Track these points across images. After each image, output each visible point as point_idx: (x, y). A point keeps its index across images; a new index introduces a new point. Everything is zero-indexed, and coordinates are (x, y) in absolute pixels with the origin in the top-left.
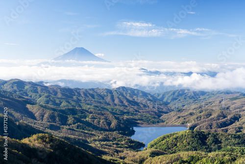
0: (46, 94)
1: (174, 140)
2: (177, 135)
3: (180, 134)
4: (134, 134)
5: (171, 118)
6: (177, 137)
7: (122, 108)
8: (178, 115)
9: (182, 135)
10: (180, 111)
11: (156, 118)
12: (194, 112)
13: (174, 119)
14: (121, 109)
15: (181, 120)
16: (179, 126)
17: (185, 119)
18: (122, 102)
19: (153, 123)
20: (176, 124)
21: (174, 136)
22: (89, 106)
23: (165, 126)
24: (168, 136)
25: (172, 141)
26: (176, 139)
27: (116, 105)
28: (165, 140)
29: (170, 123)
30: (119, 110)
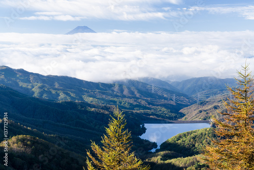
0: (39, 85)
1: (192, 140)
2: (196, 134)
3: (199, 133)
4: (144, 132)
5: (191, 112)
6: (196, 136)
7: (132, 101)
8: (200, 109)
9: (202, 134)
10: (203, 103)
11: (174, 114)
12: (219, 105)
13: (194, 114)
15: (203, 114)
16: (200, 122)
17: (207, 113)
18: (132, 93)
20: (197, 119)
21: (192, 135)
22: (91, 98)
23: (183, 122)
24: (185, 135)
25: (190, 141)
26: (194, 138)
27: (124, 96)
28: (181, 140)
29: (189, 119)
30: (129, 103)
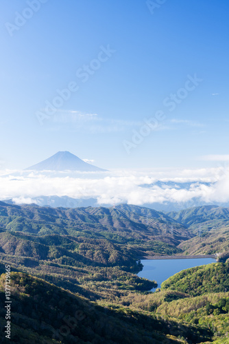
0: (18, 217)
1: (198, 277)
2: (202, 270)
3: (207, 268)
4: (141, 269)
5: (192, 246)
6: (202, 273)
7: (124, 234)
8: (203, 242)
9: (209, 270)
10: (205, 235)
11: (173, 247)
12: (225, 237)
13: (197, 248)
14: (123, 236)
15: (208, 248)
16: (204, 257)
17: (212, 247)
18: (124, 226)
19: (169, 253)
20: (201, 254)
21: (198, 272)
22: (78, 232)
23: (185, 258)
24: (190, 272)
25: (196, 278)
26: (201, 275)
27: (115, 229)
28: (186, 277)
29: (191, 254)
30: (120, 237)
